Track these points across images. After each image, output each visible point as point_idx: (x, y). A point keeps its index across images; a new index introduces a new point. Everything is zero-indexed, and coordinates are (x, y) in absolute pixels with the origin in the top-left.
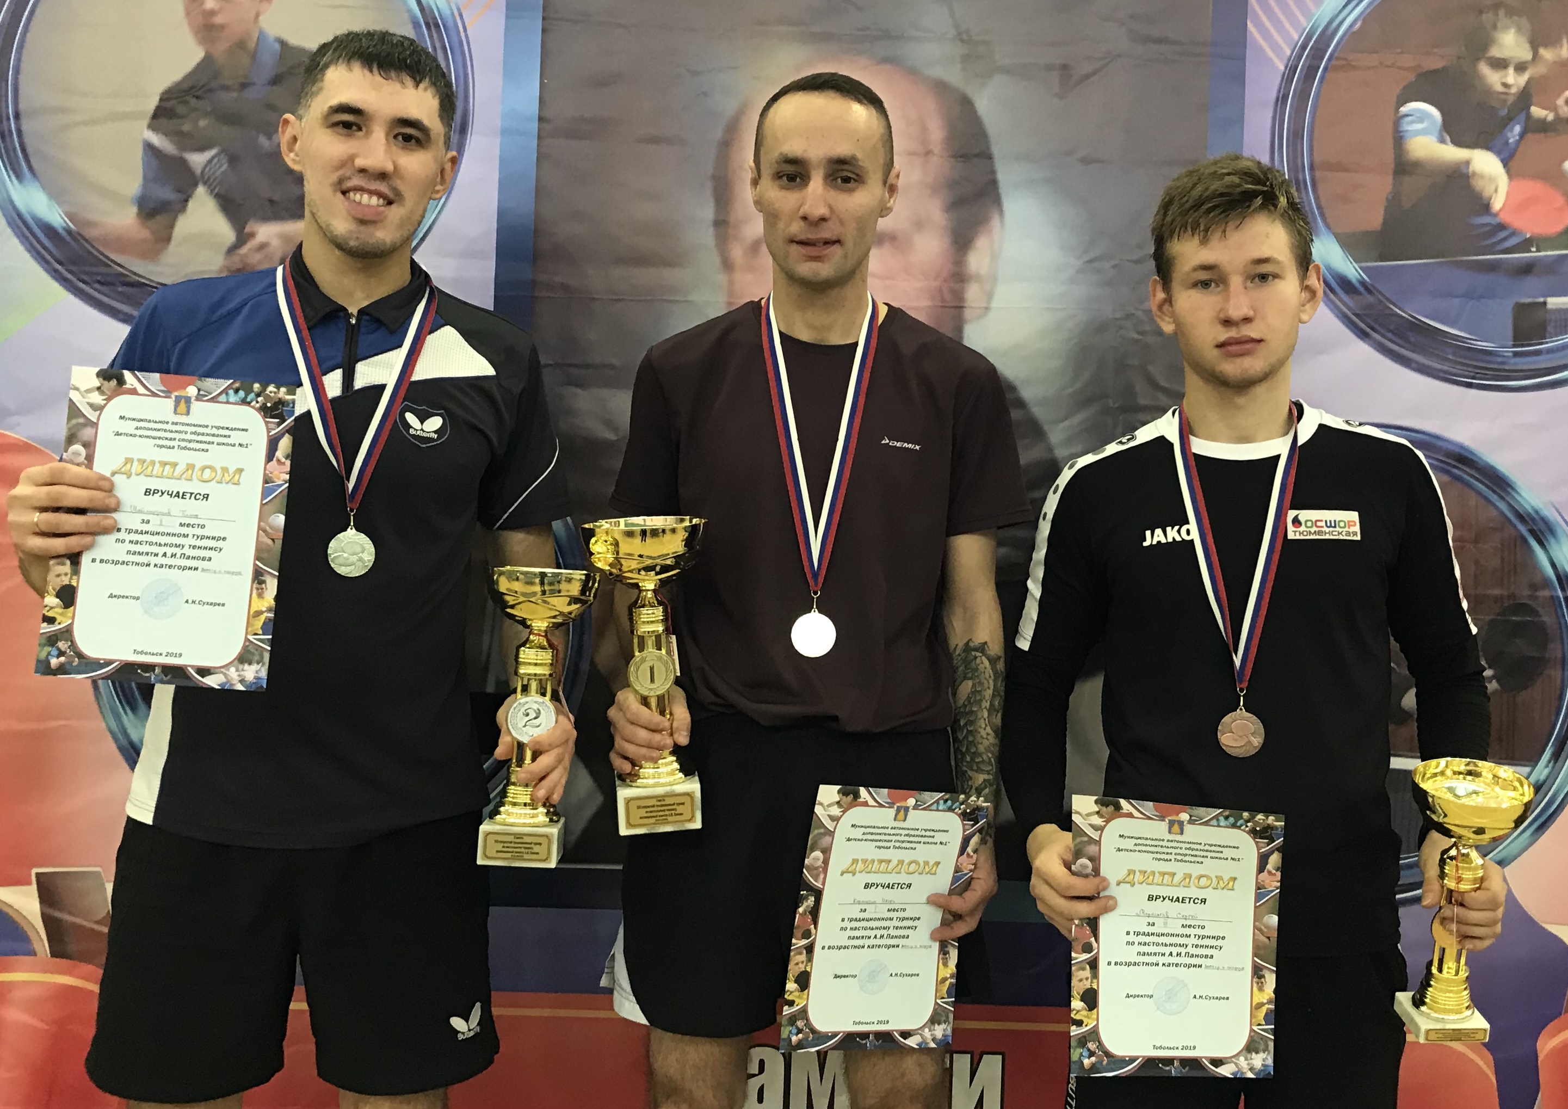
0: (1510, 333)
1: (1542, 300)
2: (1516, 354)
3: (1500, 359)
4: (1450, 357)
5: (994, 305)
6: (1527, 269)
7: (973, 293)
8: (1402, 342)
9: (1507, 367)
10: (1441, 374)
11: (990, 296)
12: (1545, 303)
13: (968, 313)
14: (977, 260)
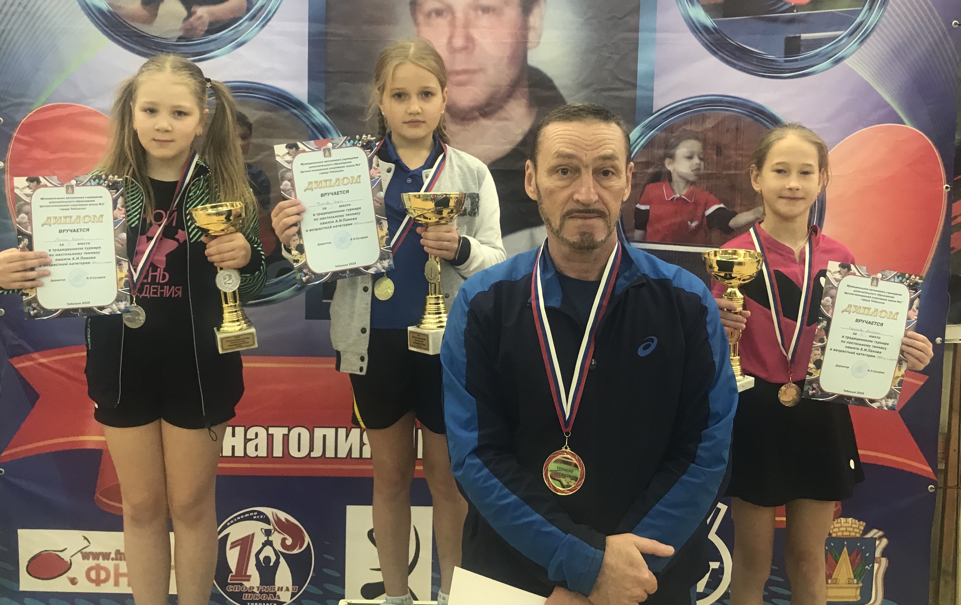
0: (783, 51)
1: (798, 35)
2: (786, 61)
3: (778, 64)
4: (755, 63)
5: (542, 40)
6: (791, 21)
7: (532, 36)
8: (732, 56)
9: (780, 67)
10: (751, 71)
11: (540, 36)
12: (800, 37)
13: (529, 45)
14: (533, 20)
